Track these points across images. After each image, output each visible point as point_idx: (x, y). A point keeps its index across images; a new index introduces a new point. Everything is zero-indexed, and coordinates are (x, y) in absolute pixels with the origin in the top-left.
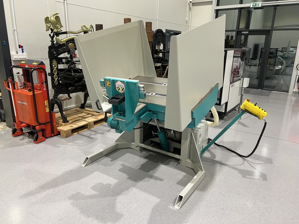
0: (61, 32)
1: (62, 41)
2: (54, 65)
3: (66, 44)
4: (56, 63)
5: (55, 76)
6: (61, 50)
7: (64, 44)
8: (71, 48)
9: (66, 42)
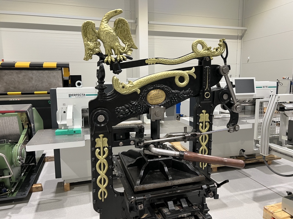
0: (128, 60)
1: (128, 85)
2: (99, 148)
3: (139, 92)
4: (107, 145)
5: (99, 177)
6: (124, 110)
7: (135, 93)
8: (154, 102)
9: (141, 89)
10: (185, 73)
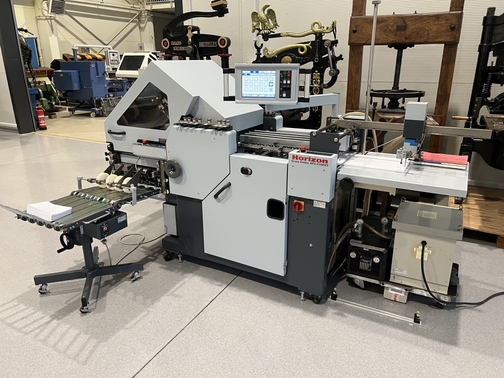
7: (274, 57)
9: (278, 55)
10: (304, 46)
